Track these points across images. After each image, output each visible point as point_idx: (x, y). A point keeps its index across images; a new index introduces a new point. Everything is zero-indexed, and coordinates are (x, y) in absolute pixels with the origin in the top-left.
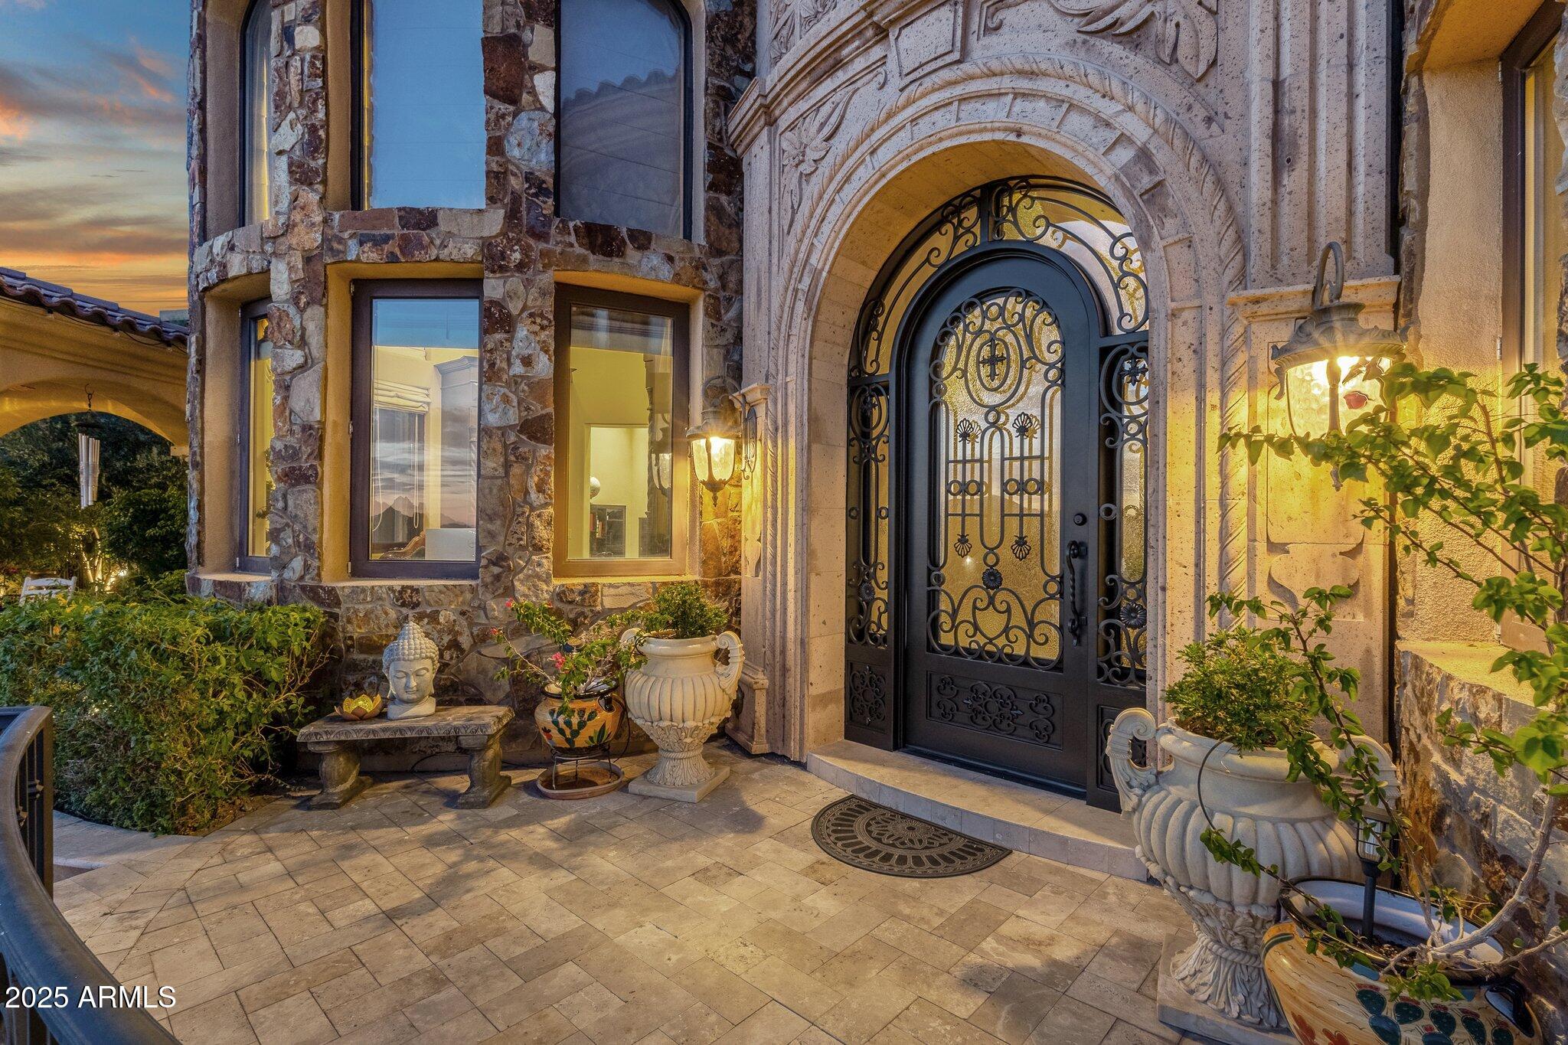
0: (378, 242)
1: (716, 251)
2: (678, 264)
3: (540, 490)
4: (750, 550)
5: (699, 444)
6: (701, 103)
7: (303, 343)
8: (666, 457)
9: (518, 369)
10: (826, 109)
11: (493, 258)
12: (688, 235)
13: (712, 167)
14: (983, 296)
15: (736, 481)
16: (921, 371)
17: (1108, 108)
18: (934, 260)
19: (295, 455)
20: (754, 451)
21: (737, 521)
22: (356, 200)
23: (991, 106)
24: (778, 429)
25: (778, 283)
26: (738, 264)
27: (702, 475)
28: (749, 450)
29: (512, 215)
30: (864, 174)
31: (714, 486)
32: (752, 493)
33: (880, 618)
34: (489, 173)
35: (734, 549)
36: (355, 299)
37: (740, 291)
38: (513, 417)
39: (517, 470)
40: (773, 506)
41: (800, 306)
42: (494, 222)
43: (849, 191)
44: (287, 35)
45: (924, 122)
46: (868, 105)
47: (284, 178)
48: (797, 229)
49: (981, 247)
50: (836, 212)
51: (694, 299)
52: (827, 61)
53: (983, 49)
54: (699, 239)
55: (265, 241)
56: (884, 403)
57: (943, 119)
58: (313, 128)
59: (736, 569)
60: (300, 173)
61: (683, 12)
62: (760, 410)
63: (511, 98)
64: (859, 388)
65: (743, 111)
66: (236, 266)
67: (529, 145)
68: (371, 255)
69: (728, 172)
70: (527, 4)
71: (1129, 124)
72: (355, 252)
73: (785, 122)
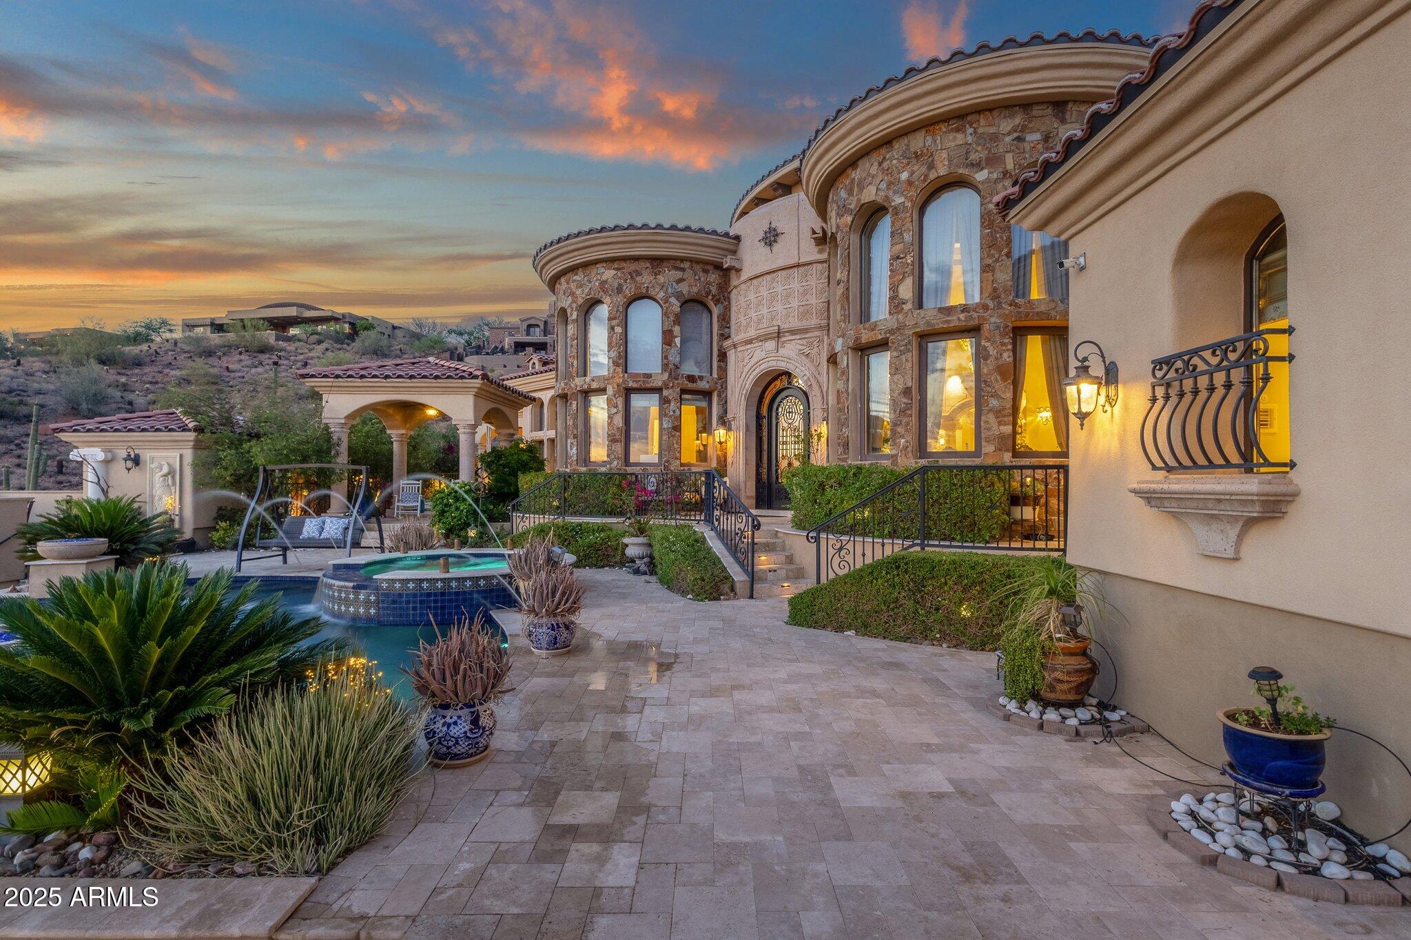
0: (637, 382)
1: (720, 378)
2: (710, 384)
3: (676, 444)
4: (729, 460)
5: (715, 432)
6: (715, 338)
9: (671, 413)
10: (749, 351)
11: (666, 385)
12: (711, 375)
13: (719, 356)
14: (787, 397)
15: (726, 441)
16: (774, 414)
18: (776, 387)
19: (613, 435)
20: (731, 434)
21: (726, 453)
22: (626, 372)
23: (781, 362)
24: (738, 429)
25: (738, 390)
26: (726, 382)
27: (716, 440)
29: (670, 374)
30: (758, 370)
31: (721, 443)
32: (731, 445)
33: (765, 476)
34: (663, 365)
35: (725, 460)
36: (626, 394)
37: (726, 390)
38: (669, 425)
39: (671, 438)
40: (736, 448)
41: (743, 398)
42: (666, 376)
43: (755, 373)
44: (612, 328)
45: (770, 364)
46: (759, 355)
47: (611, 364)
48: (742, 378)
49: (786, 386)
50: (751, 377)
51: (714, 391)
52: (750, 342)
53: (782, 351)
54: (715, 375)
55: (605, 380)
56: (765, 421)
57: (774, 363)
58: (619, 353)
59: (726, 466)
60: (616, 364)
61: (710, 311)
62: (733, 423)
63: (669, 345)
64: (759, 417)
65: (727, 343)
66: (595, 385)
67: (674, 358)
68: (635, 385)
69: (723, 356)
70: (674, 321)
71: (806, 372)
72: (631, 384)
73: (739, 349)
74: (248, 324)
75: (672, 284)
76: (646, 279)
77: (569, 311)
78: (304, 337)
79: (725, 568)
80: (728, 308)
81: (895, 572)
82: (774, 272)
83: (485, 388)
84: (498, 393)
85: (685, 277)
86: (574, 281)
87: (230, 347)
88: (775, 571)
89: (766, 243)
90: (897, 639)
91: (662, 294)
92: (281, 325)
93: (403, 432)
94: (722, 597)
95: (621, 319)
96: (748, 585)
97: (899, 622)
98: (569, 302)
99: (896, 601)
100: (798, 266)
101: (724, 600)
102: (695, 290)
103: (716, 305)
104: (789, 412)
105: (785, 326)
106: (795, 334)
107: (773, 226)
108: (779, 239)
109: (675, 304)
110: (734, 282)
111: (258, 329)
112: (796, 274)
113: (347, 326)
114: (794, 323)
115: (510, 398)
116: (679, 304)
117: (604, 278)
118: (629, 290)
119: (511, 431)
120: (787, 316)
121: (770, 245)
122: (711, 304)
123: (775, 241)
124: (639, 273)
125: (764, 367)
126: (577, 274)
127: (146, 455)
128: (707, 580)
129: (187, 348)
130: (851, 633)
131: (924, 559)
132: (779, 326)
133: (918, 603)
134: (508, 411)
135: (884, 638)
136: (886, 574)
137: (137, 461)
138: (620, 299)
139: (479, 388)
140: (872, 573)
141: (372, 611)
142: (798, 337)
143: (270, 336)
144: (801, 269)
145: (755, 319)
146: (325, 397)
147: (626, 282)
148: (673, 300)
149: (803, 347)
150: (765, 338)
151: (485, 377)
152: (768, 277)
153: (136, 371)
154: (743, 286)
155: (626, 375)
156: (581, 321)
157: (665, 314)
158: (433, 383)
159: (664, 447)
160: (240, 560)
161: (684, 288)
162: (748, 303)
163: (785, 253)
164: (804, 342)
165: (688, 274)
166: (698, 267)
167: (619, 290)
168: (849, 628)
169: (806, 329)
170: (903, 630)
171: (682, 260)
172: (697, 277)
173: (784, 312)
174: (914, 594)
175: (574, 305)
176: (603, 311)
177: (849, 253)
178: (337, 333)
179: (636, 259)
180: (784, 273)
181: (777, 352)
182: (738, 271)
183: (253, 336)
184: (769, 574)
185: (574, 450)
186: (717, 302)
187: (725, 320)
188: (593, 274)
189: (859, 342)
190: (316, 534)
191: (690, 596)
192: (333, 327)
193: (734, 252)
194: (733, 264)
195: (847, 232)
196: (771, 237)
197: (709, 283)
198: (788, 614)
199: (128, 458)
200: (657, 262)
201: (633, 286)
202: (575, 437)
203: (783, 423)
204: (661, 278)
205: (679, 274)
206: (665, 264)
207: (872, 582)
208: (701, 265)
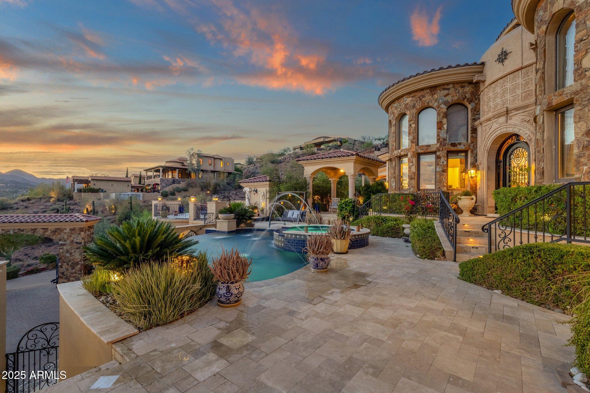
0: (423, 149)
1: (472, 143)
2: (466, 146)
3: (445, 179)
4: (478, 187)
5: (469, 172)
6: (470, 121)
7: (412, 162)
8: (464, 174)
9: (441, 163)
10: (489, 125)
11: (438, 150)
12: (467, 141)
13: (471, 131)
14: (516, 148)
15: (476, 177)
16: (508, 159)
17: (525, 130)
18: (509, 143)
19: (411, 176)
20: (479, 172)
21: (476, 183)
22: (418, 145)
23: (511, 128)
24: (483, 169)
25: (482, 148)
26: (476, 145)
27: (470, 176)
28: (478, 172)
29: (441, 144)
30: (494, 135)
31: (472, 177)
32: (479, 178)
34: (437, 139)
35: (476, 187)
36: (418, 156)
37: (477, 148)
38: (441, 170)
39: (441, 176)
40: (482, 180)
41: (486, 152)
42: (439, 145)
43: (492, 137)
44: (410, 125)
45: (502, 130)
46: (495, 126)
47: (410, 142)
48: (485, 141)
49: (516, 141)
50: (491, 139)
51: (469, 150)
52: (489, 120)
53: (510, 122)
54: (469, 141)
55: (407, 150)
56: (502, 164)
57: (505, 130)
58: (414, 137)
59: (476, 190)
60: (412, 142)
61: (467, 108)
62: (480, 166)
63: (440, 129)
64: (497, 162)
65: (477, 123)
66: (402, 153)
67: (443, 135)
68: (422, 151)
69: (474, 130)
70: (443, 117)
71: (527, 132)
72: (419, 151)
73: (483, 125)
74: (309, 146)
75: (442, 98)
76: (428, 98)
77: (392, 121)
78: (325, 148)
79: (440, 243)
80: (478, 104)
81: (529, 256)
82: (505, 76)
83: (357, 159)
84: (366, 161)
85: (450, 92)
86: (394, 107)
87: (304, 154)
88: (477, 248)
89: (499, 62)
90: (532, 302)
91: (436, 104)
92: (318, 145)
93: (335, 179)
94: (436, 258)
95: (416, 120)
96: (453, 253)
97: (534, 291)
98: (392, 117)
99: (532, 275)
100: (522, 68)
101: (437, 260)
102: (456, 98)
103: (469, 103)
104: (518, 157)
105: (511, 107)
106: (519, 110)
107: (504, 50)
108: (508, 57)
109: (444, 108)
110: (482, 88)
111: (312, 147)
112: (520, 74)
113: (339, 142)
114: (519, 103)
115: (372, 163)
116: (446, 107)
117: (407, 102)
118: (418, 106)
119: (374, 177)
120: (514, 100)
121: (502, 61)
122: (467, 104)
123: (505, 58)
124: (423, 96)
125: (498, 133)
126: (395, 103)
127: (259, 189)
128: (427, 248)
129: (293, 156)
130: (499, 292)
131: (553, 249)
132: (507, 107)
133: (550, 280)
134: (372, 169)
135: (523, 300)
136: (523, 256)
137: (256, 191)
138: (414, 111)
139: (355, 160)
140: (512, 254)
141: (283, 245)
142: (521, 111)
143: (315, 149)
144: (524, 70)
145: (493, 106)
146: (305, 168)
147: (417, 101)
148: (442, 106)
149: (525, 117)
150: (499, 116)
151: (357, 155)
152: (501, 81)
153: (280, 165)
154: (486, 90)
155: (417, 147)
156: (397, 125)
157: (438, 114)
158: (338, 159)
159: (438, 181)
160: (270, 224)
161: (449, 99)
162: (489, 98)
163: (511, 64)
164: (526, 113)
165: (452, 90)
166: (457, 86)
167: (414, 106)
168: (497, 288)
169: (527, 106)
170: (536, 297)
171: (448, 84)
172: (457, 91)
173: (512, 99)
174: (546, 273)
175: (394, 118)
176: (407, 118)
177: (545, 50)
178: (336, 145)
179: (422, 89)
180: (511, 76)
181: (507, 122)
182: (484, 82)
183: (310, 150)
184: (472, 249)
185: (394, 184)
186: (470, 101)
187: (476, 111)
188: (402, 102)
189: (550, 105)
190: (291, 216)
191: (418, 256)
192: (334, 143)
193: (481, 72)
194: (479, 78)
195: (543, 36)
196: (503, 57)
197: (466, 93)
198: (459, 273)
199: (254, 191)
200: (433, 88)
201: (421, 103)
202: (395, 178)
203: (514, 163)
204: (436, 96)
205: (446, 92)
206: (438, 88)
207: (512, 261)
208: (460, 84)
